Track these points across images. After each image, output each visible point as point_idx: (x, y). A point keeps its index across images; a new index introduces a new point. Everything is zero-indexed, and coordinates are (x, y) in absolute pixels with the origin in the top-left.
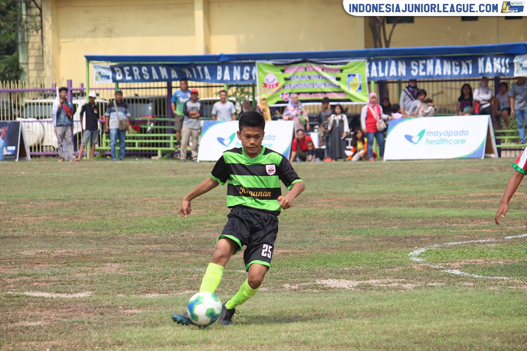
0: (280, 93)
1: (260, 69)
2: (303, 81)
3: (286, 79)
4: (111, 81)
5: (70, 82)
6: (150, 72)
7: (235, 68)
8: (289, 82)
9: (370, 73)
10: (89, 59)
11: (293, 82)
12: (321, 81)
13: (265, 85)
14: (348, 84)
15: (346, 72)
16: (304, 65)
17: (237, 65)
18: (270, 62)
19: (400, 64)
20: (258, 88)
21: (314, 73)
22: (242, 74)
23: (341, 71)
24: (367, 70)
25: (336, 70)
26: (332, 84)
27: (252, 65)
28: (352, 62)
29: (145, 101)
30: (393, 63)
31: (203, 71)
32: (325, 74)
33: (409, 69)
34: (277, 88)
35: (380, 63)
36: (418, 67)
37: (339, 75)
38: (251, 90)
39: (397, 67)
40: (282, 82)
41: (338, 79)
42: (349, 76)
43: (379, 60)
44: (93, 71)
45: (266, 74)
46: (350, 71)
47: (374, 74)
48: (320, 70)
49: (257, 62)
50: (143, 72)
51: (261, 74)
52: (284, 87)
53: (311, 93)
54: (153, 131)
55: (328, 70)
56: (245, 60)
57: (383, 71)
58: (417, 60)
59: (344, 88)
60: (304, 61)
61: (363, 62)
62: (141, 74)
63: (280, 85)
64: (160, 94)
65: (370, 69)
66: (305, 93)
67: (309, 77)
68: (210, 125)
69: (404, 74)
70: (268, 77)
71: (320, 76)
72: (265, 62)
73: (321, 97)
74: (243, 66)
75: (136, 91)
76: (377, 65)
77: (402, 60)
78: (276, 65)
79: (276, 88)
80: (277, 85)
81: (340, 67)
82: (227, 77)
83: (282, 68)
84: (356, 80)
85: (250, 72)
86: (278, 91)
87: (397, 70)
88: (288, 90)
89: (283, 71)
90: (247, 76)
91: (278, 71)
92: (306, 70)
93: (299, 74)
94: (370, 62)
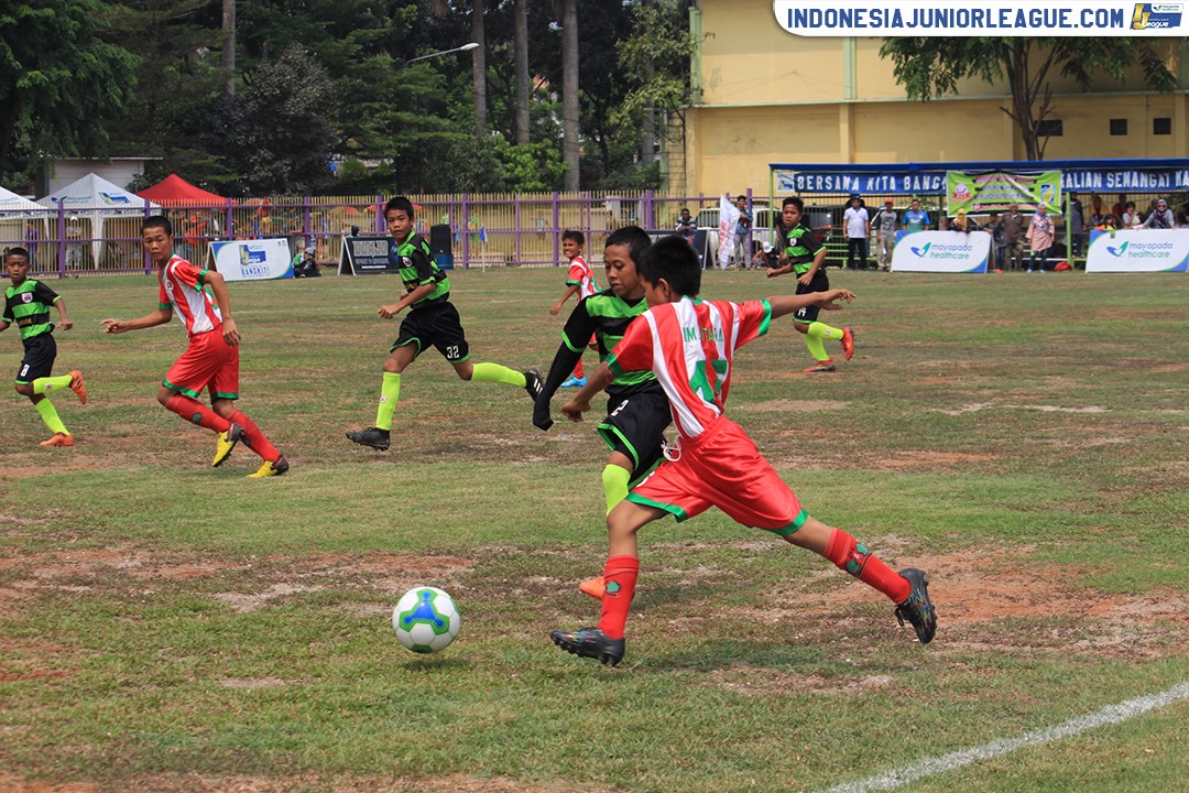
0: (971, 204)
1: (951, 179)
2: (995, 192)
3: (977, 189)
4: (793, 190)
5: (750, 191)
6: (833, 182)
7: (925, 177)
8: (981, 192)
9: (1065, 184)
10: (774, 167)
11: (985, 193)
12: (1013, 192)
13: (955, 195)
14: (1041, 195)
15: (1040, 183)
16: (997, 175)
17: (928, 174)
18: (961, 172)
19: (1096, 176)
20: (947, 199)
21: (1007, 184)
22: (931, 184)
23: (1035, 181)
24: (1062, 182)
25: (1029, 181)
26: (1024, 196)
27: (942, 175)
28: (1047, 172)
29: (825, 210)
30: (1089, 174)
31: (888, 181)
32: (1018, 185)
33: (1104, 182)
34: (968, 199)
35: (1075, 175)
36: (1114, 178)
37: (1033, 186)
38: (937, 200)
39: (1092, 178)
40: (973, 193)
41: (1031, 190)
42: (1043, 186)
43: (1075, 171)
44: (777, 181)
45: (957, 184)
46: (1044, 182)
47: (1069, 185)
48: (1013, 181)
49: (948, 171)
50: (827, 181)
51: (952, 185)
52: (975, 197)
53: (1002, 204)
54: (830, 241)
55: (1021, 181)
56: (938, 170)
57: (1079, 182)
58: (1114, 172)
59: (1037, 199)
60: (997, 172)
61: (1058, 173)
62: (824, 184)
63: (972, 195)
64: (838, 203)
65: (1065, 180)
66: (996, 204)
67: (1002, 188)
68: (904, 235)
69: (1100, 186)
70: (958, 187)
71: (1013, 187)
72: (956, 172)
74: (932, 175)
75: (814, 200)
76: (1072, 177)
77: (1097, 171)
78: (967, 175)
80: (967, 195)
81: (1035, 177)
82: (917, 186)
83: (974, 178)
84: (1050, 191)
85: (940, 182)
86: (969, 201)
87: (1093, 182)
88: (979, 201)
89: (974, 181)
90: (936, 186)
91: (969, 181)
92: (998, 180)
93: (991, 184)
94: (1065, 173)
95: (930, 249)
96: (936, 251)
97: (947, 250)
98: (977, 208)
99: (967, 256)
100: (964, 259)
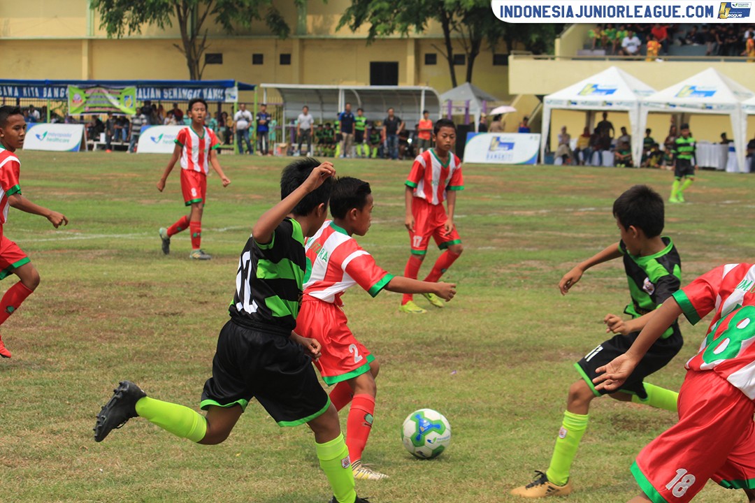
0: (84, 107)
1: (70, 91)
2: (97, 99)
3: (87, 98)
6: (2, 90)
7: (55, 89)
8: (89, 100)
9: (138, 95)
11: (92, 100)
13: (74, 101)
14: (124, 102)
15: (124, 94)
16: (98, 89)
17: (56, 87)
18: (77, 87)
19: (157, 90)
20: (69, 103)
22: (59, 93)
23: (121, 93)
24: (136, 94)
25: (117, 93)
27: (66, 88)
28: (128, 88)
30: (152, 90)
31: (34, 91)
33: (162, 94)
35: (144, 90)
36: (168, 92)
37: (119, 96)
39: (155, 92)
40: (84, 100)
41: (118, 99)
43: (144, 88)
45: (74, 94)
46: (126, 94)
47: (140, 96)
48: (107, 93)
49: (69, 86)
52: (86, 103)
53: (102, 107)
55: (112, 93)
56: (61, 84)
57: (146, 94)
58: (167, 88)
60: (98, 86)
61: (134, 88)
65: (138, 92)
66: (99, 107)
67: (100, 97)
69: (159, 97)
70: (75, 96)
72: (73, 86)
73: (107, 110)
74: (60, 88)
76: (142, 91)
77: (158, 88)
78: (80, 88)
79: (80, 104)
80: (81, 101)
81: (120, 91)
82: (50, 95)
83: (84, 90)
84: (129, 100)
85: (65, 92)
86: (82, 105)
87: (154, 94)
88: (89, 105)
89: (85, 92)
90: (62, 95)
91: (81, 92)
92: (99, 92)
93: (95, 94)
94: (138, 88)
95: (46, 136)
96: (50, 137)
97: (57, 137)
98: (87, 109)
99: (68, 141)
100: (66, 143)
